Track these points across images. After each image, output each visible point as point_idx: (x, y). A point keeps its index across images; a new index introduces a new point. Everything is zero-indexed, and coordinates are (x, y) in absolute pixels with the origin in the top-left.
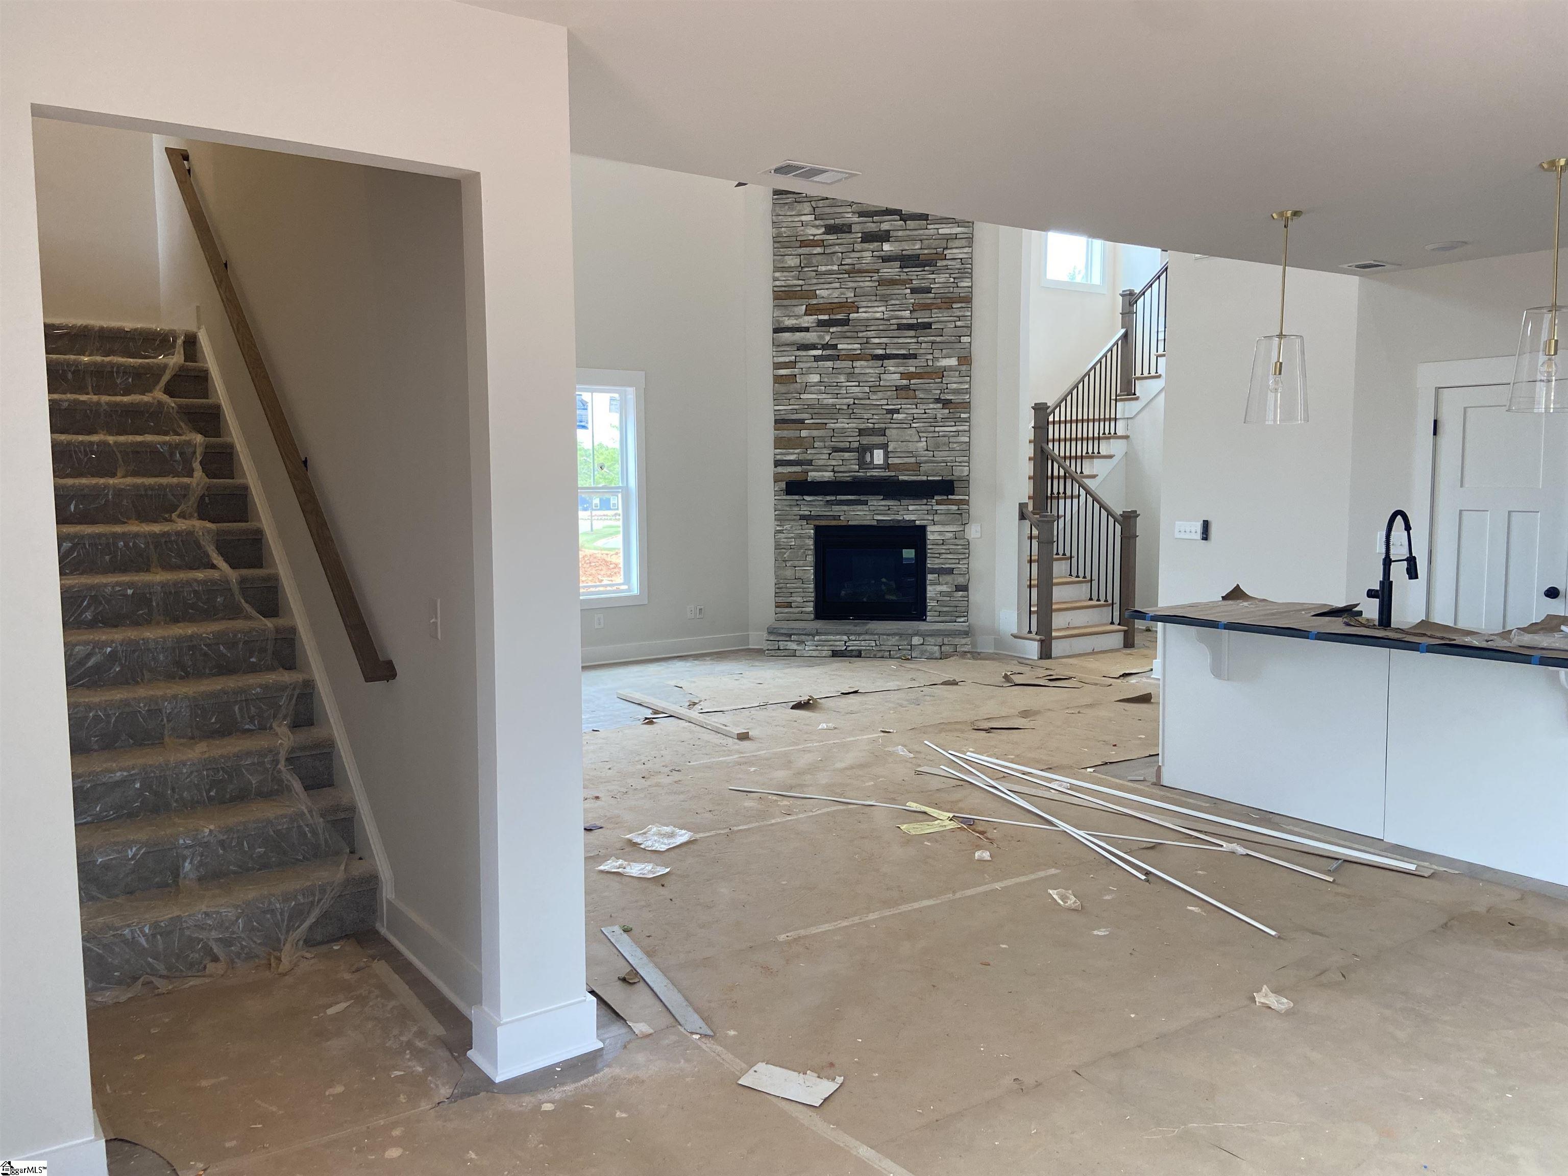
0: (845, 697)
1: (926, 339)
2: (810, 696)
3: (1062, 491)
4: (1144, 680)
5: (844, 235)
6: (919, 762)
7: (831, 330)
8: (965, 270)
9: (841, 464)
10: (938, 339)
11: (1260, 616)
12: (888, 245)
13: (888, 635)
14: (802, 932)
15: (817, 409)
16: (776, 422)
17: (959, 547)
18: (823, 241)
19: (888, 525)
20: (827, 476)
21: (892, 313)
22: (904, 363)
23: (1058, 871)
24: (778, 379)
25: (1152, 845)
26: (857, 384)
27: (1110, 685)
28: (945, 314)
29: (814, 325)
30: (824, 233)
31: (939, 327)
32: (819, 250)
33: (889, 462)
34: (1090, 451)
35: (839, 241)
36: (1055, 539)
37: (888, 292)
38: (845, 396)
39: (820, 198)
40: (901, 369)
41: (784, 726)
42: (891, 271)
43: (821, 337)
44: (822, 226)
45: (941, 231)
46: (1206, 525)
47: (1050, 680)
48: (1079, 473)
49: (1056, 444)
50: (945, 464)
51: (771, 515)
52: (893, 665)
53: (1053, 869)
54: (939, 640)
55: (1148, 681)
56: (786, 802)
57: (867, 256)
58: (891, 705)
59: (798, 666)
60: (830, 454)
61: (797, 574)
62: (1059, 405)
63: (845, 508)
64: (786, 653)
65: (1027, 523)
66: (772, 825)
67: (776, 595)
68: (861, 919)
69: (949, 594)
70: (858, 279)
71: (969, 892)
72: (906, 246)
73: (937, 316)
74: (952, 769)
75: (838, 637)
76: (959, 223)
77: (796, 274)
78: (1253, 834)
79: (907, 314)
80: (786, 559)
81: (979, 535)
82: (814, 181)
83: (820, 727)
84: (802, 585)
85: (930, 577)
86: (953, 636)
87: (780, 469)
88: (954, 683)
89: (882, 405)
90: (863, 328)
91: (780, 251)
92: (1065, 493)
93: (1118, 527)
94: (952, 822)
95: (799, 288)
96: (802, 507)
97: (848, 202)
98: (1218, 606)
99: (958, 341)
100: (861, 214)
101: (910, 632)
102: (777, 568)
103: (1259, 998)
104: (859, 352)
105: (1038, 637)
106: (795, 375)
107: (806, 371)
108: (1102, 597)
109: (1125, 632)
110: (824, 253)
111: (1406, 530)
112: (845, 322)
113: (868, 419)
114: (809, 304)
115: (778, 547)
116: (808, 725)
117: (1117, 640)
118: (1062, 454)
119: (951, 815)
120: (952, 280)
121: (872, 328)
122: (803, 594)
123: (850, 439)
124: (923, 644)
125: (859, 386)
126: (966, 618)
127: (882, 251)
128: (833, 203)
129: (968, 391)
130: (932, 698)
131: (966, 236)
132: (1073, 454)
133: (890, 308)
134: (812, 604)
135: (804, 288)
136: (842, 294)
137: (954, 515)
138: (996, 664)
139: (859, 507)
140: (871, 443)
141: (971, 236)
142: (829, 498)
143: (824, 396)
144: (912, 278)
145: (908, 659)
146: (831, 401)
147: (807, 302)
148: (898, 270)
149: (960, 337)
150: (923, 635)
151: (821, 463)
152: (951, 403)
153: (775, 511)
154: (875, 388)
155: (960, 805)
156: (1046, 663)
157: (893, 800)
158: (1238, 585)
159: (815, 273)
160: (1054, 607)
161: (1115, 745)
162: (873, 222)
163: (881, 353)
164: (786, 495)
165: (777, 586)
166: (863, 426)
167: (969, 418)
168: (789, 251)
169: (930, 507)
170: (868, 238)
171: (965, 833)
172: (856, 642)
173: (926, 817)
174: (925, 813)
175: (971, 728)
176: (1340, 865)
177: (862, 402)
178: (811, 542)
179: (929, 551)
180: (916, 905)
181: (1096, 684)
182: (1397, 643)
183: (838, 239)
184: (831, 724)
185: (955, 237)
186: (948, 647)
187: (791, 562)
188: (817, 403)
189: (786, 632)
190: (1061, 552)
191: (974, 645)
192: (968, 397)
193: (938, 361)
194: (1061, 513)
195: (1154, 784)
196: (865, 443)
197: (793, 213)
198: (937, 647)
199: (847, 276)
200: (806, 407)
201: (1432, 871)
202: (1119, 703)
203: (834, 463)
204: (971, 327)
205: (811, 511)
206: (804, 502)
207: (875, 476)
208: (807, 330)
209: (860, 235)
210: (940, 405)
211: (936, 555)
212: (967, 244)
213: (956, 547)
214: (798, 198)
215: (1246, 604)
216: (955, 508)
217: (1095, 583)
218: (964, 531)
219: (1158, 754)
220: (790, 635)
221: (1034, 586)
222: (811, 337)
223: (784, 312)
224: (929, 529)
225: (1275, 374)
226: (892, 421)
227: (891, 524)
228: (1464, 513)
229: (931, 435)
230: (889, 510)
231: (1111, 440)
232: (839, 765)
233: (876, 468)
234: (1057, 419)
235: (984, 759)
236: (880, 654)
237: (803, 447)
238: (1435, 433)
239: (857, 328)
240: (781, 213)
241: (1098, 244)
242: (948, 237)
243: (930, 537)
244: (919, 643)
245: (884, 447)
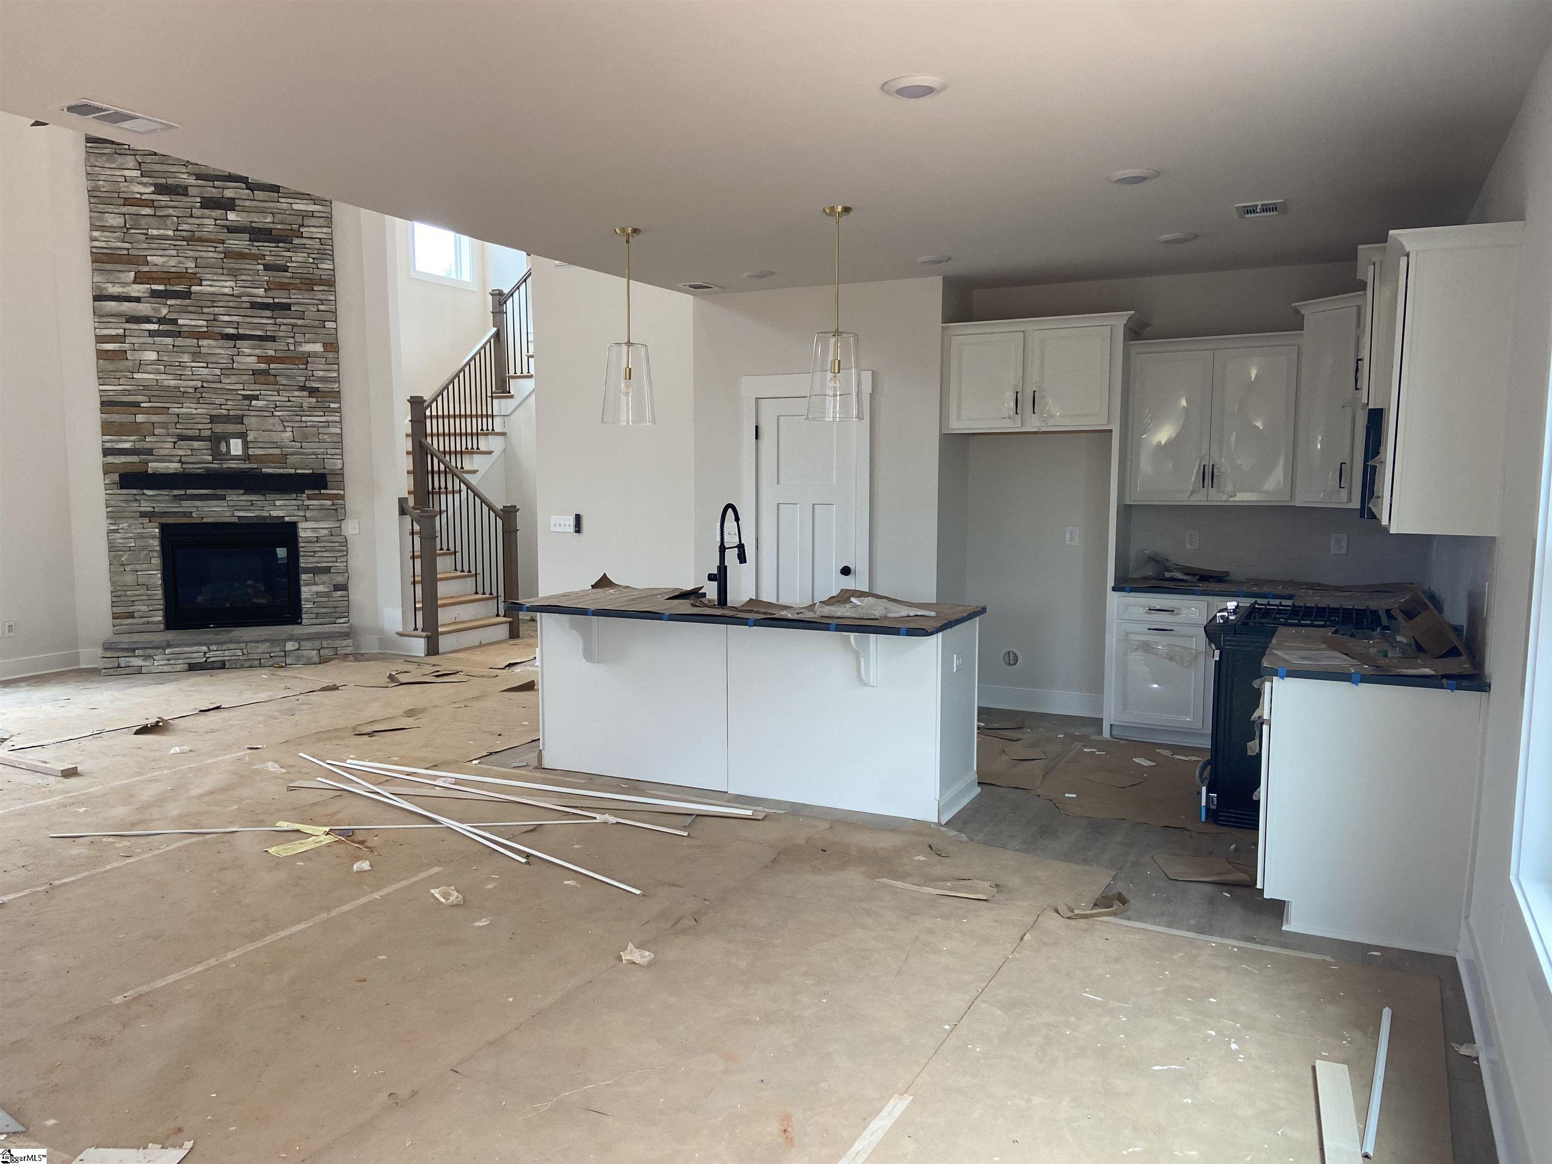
0: (204, 715)
1: (285, 321)
2: (158, 718)
3: (443, 485)
4: (529, 668)
5: (179, 198)
6: (292, 777)
7: (169, 302)
8: (325, 250)
9: (190, 453)
10: (300, 322)
11: (624, 601)
12: (234, 214)
13: (258, 642)
14: (145, 989)
15: (155, 391)
16: (103, 403)
17: (336, 544)
18: (153, 201)
19: (252, 521)
20: (173, 467)
21: (244, 290)
22: (261, 346)
23: (441, 869)
24: (102, 355)
25: (532, 828)
26: (205, 365)
27: (497, 676)
28: (306, 296)
29: (147, 295)
30: (153, 193)
31: (300, 309)
32: (148, 211)
33: (250, 453)
34: (469, 447)
35: (173, 204)
36: (438, 534)
37: (237, 266)
38: (190, 378)
39: (147, 153)
40: (258, 352)
41: (124, 756)
42: (239, 243)
43: (156, 310)
44: (151, 184)
45: (295, 207)
46: (578, 518)
47: (437, 676)
48: (459, 468)
49: (435, 439)
50: (315, 457)
51: (101, 512)
52: (264, 674)
53: (436, 868)
54: (317, 644)
55: (532, 669)
56: (125, 843)
57: (208, 222)
58: (261, 718)
59: (145, 684)
60: (175, 443)
61: (139, 580)
62: (435, 399)
63: (198, 503)
64: (129, 670)
65: (408, 519)
66: (107, 871)
67: (113, 605)
68: (218, 960)
69: (326, 594)
70: (200, 248)
71: (346, 908)
72: (255, 217)
73: (296, 297)
74: (330, 780)
75: (195, 648)
76: (315, 201)
77: (121, 235)
78: (622, 803)
79: (261, 291)
80: (125, 562)
81: (357, 531)
82: (121, 128)
83: (172, 752)
84: (148, 592)
85: (304, 577)
86: (333, 638)
87: (110, 459)
88: (335, 688)
89: (237, 390)
90: (209, 304)
91: (98, 207)
92: (446, 488)
93: (500, 522)
94: (329, 836)
95: (125, 252)
96: (143, 503)
97: (183, 161)
98: (589, 594)
99: (322, 326)
100: (199, 177)
101: (283, 637)
102: (113, 573)
103: (625, 956)
104: (205, 329)
105: (424, 634)
106: (126, 351)
107: (140, 347)
108: (487, 591)
109: (510, 623)
110: (155, 215)
111: (736, 521)
112: (187, 295)
113: (221, 405)
114: (139, 271)
115: (113, 549)
116: (156, 750)
117: (503, 631)
118: (441, 449)
119: (327, 829)
120: (311, 260)
121: (220, 304)
122: (148, 602)
123: (200, 426)
124: (298, 649)
125: (207, 367)
126: (347, 619)
127: (227, 220)
128: (164, 159)
129: (337, 380)
130: (309, 706)
131: (324, 215)
132: (453, 449)
133: (240, 283)
134: (161, 613)
135: (131, 252)
136: (180, 263)
137: (328, 511)
138: (381, 664)
139: (215, 503)
140: (226, 431)
141: (330, 216)
142: (176, 492)
143: (164, 377)
144: (265, 253)
145: (282, 667)
146: (173, 383)
147: (135, 268)
148: (247, 243)
149: (324, 321)
150: (299, 640)
151: (163, 452)
152: (319, 391)
153: (107, 507)
154: (227, 371)
155: (339, 816)
156: (433, 659)
157: (261, 823)
158: (605, 574)
159: (144, 236)
160: (439, 602)
161: (500, 735)
162: (214, 187)
163: (233, 332)
164: (120, 488)
165: (114, 594)
166: (214, 412)
167: (340, 408)
168: (110, 208)
169: (300, 503)
170: (208, 203)
171: (342, 846)
172: (218, 652)
173: (298, 835)
174: (298, 831)
175: (353, 734)
176: (694, 818)
177: (213, 385)
178: (156, 543)
179: (301, 549)
180: (283, 934)
181: (483, 676)
182: (731, 620)
183: (171, 201)
184: (185, 747)
185: (312, 215)
186: (326, 651)
187: (132, 566)
188: (156, 384)
189: (127, 647)
190: (445, 547)
191: (356, 645)
192: (337, 385)
193: (301, 346)
194: (443, 508)
195: (536, 768)
196: (219, 431)
197: (113, 166)
198: (315, 652)
199: (185, 243)
200: (142, 388)
201: (765, 814)
202: (504, 693)
203: (181, 452)
204: (336, 312)
205: (154, 508)
206: (145, 497)
207: (233, 468)
208: (138, 300)
209: (199, 200)
210: (305, 393)
211: (310, 554)
212: (325, 224)
213: (331, 545)
214: (118, 149)
215: (612, 591)
216: (329, 503)
217: (480, 577)
218: (340, 527)
219: (539, 739)
220: (134, 650)
221: (418, 582)
222: (144, 309)
223: (107, 277)
224: (301, 525)
225: (625, 379)
226: (250, 408)
227: (255, 521)
228: (780, 505)
229: (297, 425)
230: (251, 505)
231: (490, 436)
232: (196, 792)
233: (234, 460)
234: (434, 413)
235: (366, 765)
236: (248, 664)
237: (140, 434)
238: (757, 438)
239: (202, 303)
240: (97, 164)
241: (466, 240)
242: (304, 214)
243: (302, 534)
244: (294, 648)
245: (243, 436)
